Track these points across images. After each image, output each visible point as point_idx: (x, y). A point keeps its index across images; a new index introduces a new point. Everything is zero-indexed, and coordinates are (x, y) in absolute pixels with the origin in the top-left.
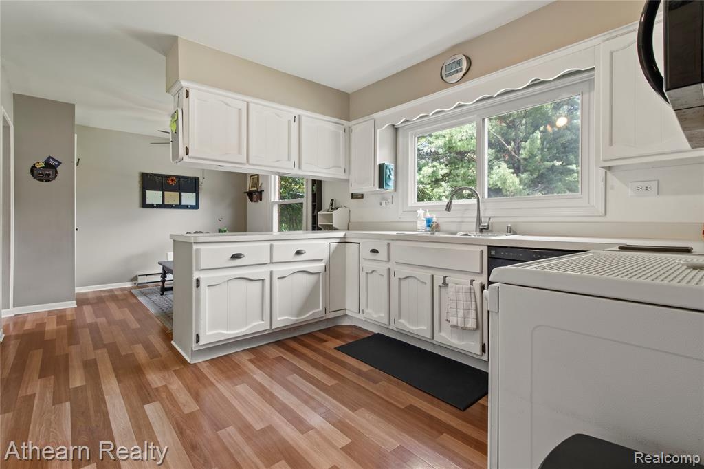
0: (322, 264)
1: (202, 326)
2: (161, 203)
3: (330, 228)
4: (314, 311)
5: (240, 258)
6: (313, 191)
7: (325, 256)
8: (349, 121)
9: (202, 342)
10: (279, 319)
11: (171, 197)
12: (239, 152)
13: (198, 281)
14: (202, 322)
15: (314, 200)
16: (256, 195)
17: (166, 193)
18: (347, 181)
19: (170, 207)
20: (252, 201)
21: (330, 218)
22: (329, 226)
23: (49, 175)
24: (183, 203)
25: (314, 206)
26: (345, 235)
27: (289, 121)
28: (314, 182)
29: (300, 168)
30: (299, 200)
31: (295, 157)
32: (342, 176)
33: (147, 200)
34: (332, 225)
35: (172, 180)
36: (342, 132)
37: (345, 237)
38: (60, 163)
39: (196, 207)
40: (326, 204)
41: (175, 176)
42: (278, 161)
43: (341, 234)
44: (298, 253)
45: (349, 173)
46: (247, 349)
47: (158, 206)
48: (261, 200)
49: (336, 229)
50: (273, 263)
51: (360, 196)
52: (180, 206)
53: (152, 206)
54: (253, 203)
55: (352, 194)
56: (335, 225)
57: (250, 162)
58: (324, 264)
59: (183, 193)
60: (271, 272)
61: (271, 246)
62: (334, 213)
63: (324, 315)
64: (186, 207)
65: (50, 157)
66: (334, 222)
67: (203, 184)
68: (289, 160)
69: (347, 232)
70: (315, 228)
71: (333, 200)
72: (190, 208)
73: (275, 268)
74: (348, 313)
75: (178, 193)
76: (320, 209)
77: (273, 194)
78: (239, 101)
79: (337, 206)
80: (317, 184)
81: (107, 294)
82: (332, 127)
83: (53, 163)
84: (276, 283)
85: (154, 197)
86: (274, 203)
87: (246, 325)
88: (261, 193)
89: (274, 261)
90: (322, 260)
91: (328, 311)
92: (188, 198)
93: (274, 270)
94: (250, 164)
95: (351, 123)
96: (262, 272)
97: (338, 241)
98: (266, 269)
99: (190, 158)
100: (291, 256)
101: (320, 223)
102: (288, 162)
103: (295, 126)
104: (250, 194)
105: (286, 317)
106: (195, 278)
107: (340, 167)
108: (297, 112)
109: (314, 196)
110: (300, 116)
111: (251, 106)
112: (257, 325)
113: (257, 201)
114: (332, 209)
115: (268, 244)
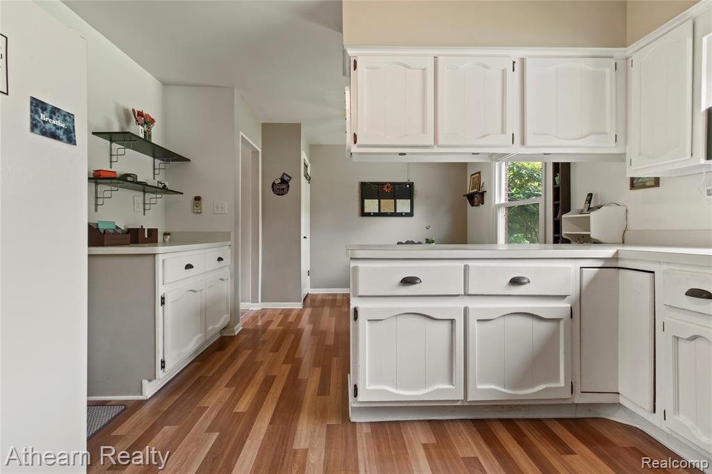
0: (565, 305)
1: (360, 376)
2: (377, 211)
3: (585, 240)
4: (548, 385)
5: (416, 283)
6: (554, 183)
7: (572, 290)
8: (625, 45)
9: (361, 398)
10: (480, 387)
11: (387, 205)
12: (424, 130)
13: (356, 311)
14: (361, 370)
15: (556, 197)
16: (476, 197)
17: (382, 201)
18: (621, 157)
19: (386, 215)
20: (472, 205)
21: (586, 223)
22: (583, 236)
23: (283, 189)
24: (398, 211)
25: (556, 208)
26: (617, 251)
27: (504, 71)
28: (556, 166)
29: (523, 143)
30: (533, 200)
31: (513, 127)
32: (610, 148)
33: (365, 208)
34: (589, 235)
35: (388, 187)
36: (609, 71)
37: (616, 258)
38: (291, 178)
39: (410, 214)
40: (578, 201)
41: (390, 183)
42: (484, 136)
43: (608, 252)
44: (515, 282)
45: (626, 143)
46: (429, 421)
47: (375, 215)
48: (483, 204)
49: (597, 242)
50: (468, 295)
51: (652, 183)
52: (395, 214)
53: (369, 215)
54: (474, 207)
55: (632, 179)
56: (594, 234)
57: (440, 142)
58: (569, 305)
59: (397, 201)
60: (466, 310)
61: (466, 268)
62: (593, 215)
63: (568, 395)
64: (401, 215)
65: (284, 174)
66: (591, 230)
67: (418, 188)
68: (503, 132)
69: (621, 248)
70: (558, 239)
71: (590, 195)
72: (404, 216)
73: (473, 304)
74: (622, 401)
75: (393, 200)
76: (567, 209)
77: (499, 195)
78: (422, 57)
79: (599, 204)
80: (562, 170)
81: (331, 298)
82: (588, 66)
83: (286, 178)
84: (475, 328)
85: (371, 205)
86: (500, 206)
87: (425, 385)
88: (482, 194)
89: (470, 293)
90: (565, 297)
91: (577, 389)
92: (403, 205)
93: (470, 306)
94: (439, 146)
95: (628, 51)
96: (453, 308)
97: (600, 264)
98: (459, 304)
99: (358, 146)
100: (502, 286)
101: (565, 231)
102: (503, 135)
103: (513, 79)
104: (471, 197)
105: (493, 387)
106: (352, 307)
107: (605, 133)
108: (517, 53)
109: (556, 191)
110: (523, 61)
111: (440, 59)
112: (442, 390)
113: (478, 205)
114: (589, 209)
115: (461, 264)
